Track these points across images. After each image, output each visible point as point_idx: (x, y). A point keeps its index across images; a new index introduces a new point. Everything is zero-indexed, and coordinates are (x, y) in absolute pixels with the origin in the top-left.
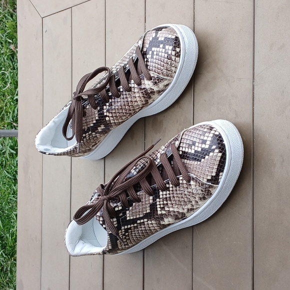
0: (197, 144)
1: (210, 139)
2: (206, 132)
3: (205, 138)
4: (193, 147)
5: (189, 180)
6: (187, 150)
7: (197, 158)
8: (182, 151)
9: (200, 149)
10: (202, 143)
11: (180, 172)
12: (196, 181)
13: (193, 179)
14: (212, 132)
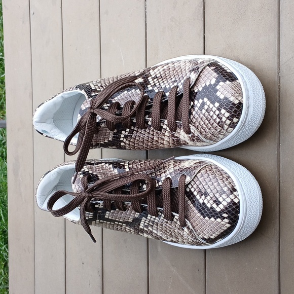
0: (208, 198)
1: (225, 203)
2: (224, 192)
3: (220, 199)
4: (203, 197)
5: (184, 225)
6: (195, 193)
7: (203, 212)
8: (190, 191)
9: (209, 206)
10: (215, 202)
11: (178, 210)
12: (191, 232)
13: (188, 228)
14: (232, 197)
